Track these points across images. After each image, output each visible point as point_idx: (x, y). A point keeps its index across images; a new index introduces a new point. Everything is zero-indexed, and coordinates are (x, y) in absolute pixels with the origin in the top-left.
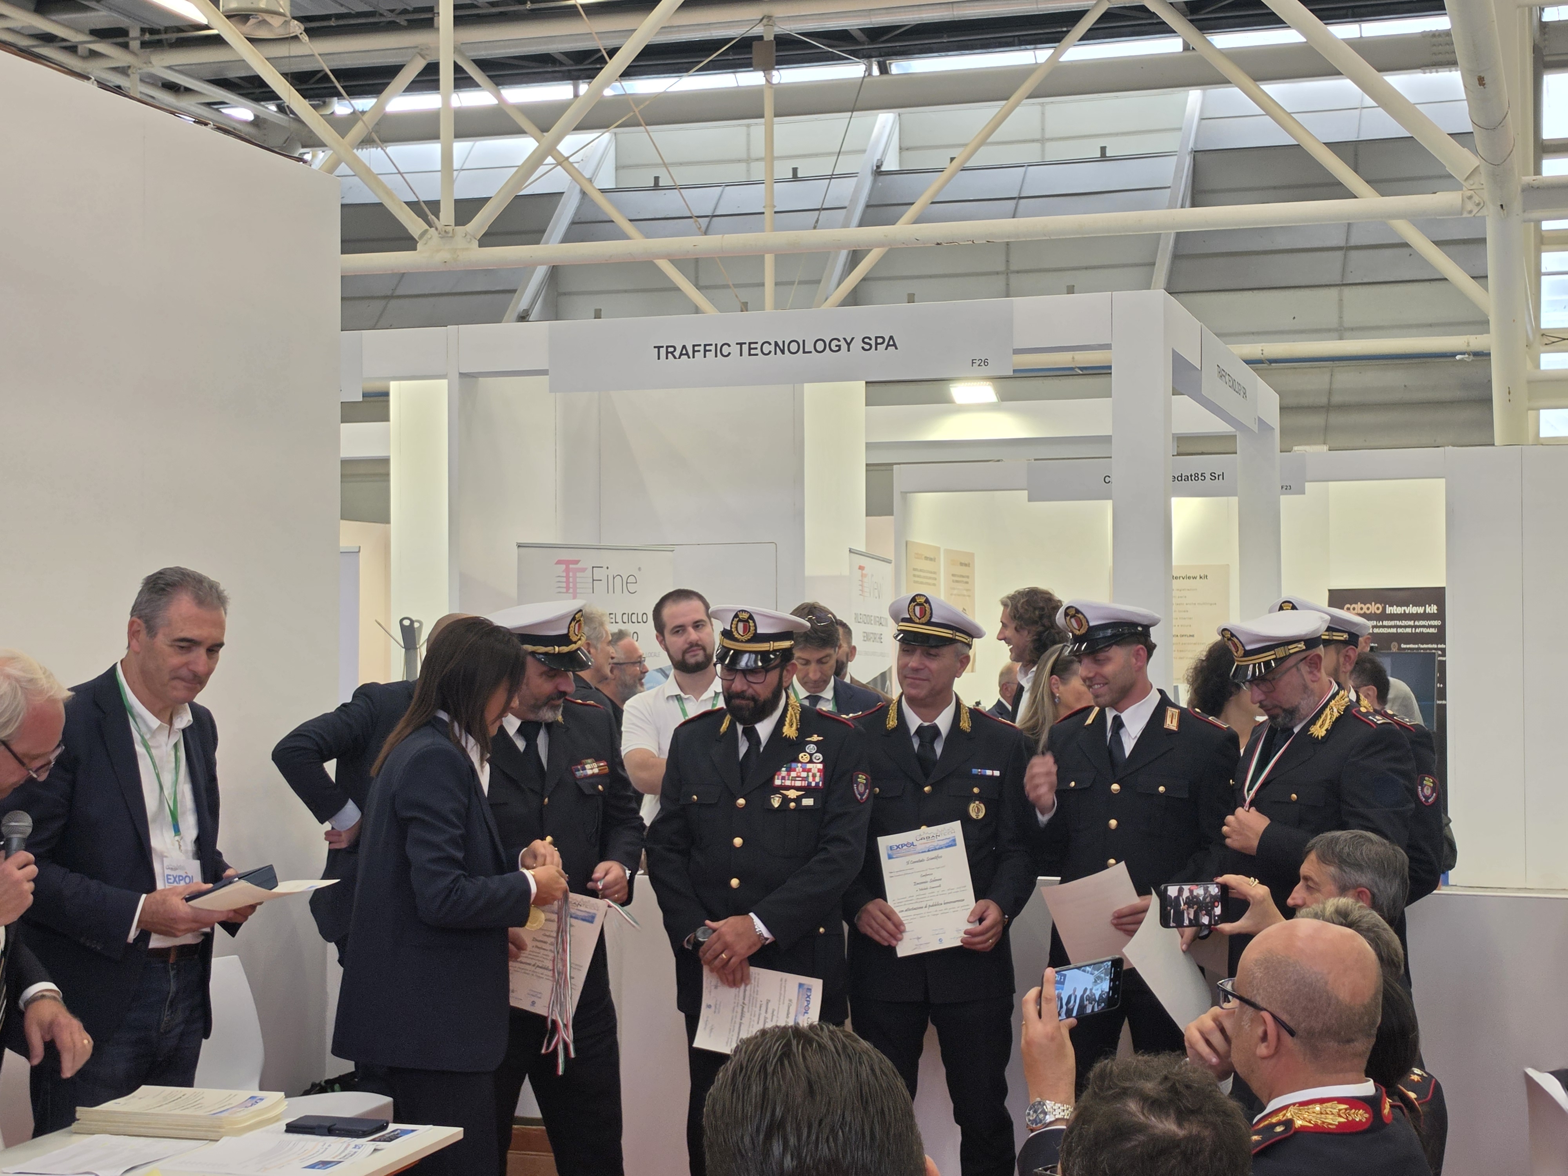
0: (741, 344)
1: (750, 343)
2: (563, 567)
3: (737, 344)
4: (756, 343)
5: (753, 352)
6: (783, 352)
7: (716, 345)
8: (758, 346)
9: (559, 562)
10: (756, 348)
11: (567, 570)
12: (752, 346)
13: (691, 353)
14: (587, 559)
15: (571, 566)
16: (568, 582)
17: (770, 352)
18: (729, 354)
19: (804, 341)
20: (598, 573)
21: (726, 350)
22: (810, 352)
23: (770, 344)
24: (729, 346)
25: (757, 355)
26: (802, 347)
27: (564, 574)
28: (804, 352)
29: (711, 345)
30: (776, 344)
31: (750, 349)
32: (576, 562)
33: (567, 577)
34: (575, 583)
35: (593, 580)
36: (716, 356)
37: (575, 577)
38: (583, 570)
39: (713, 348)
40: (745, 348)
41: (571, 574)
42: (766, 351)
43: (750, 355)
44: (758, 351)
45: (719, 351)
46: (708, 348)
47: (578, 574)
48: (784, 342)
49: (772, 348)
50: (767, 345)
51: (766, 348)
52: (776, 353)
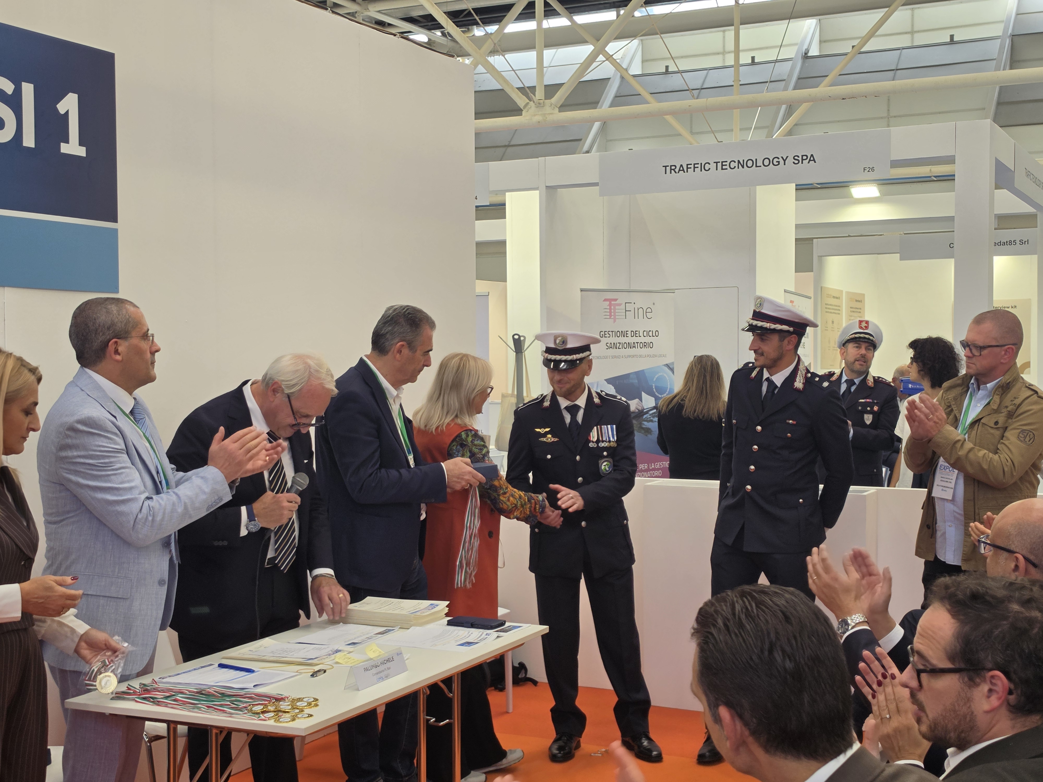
0: (717, 163)
1: (722, 162)
2: (608, 303)
3: (714, 163)
4: (726, 162)
5: (724, 167)
6: (743, 167)
7: (701, 164)
8: (728, 163)
9: (605, 300)
10: (726, 165)
11: (610, 305)
12: (724, 164)
13: (685, 170)
14: (622, 298)
15: (612, 302)
16: (610, 312)
17: (735, 167)
18: (709, 169)
19: (756, 160)
20: (628, 307)
21: (707, 167)
22: (760, 166)
23: (735, 162)
24: (709, 164)
25: (727, 169)
26: (755, 163)
27: (608, 307)
28: (756, 166)
29: (698, 164)
30: (739, 161)
31: (722, 165)
32: (615, 300)
33: (610, 309)
34: (615, 312)
35: (626, 311)
36: (701, 171)
37: (615, 309)
38: (620, 305)
39: (699, 166)
40: (719, 165)
41: (612, 307)
42: (732, 167)
43: (722, 169)
44: (728, 167)
45: (703, 167)
46: (696, 166)
47: (617, 307)
48: (743, 160)
49: (736, 164)
50: (733, 162)
51: (733, 165)
52: (738, 168)
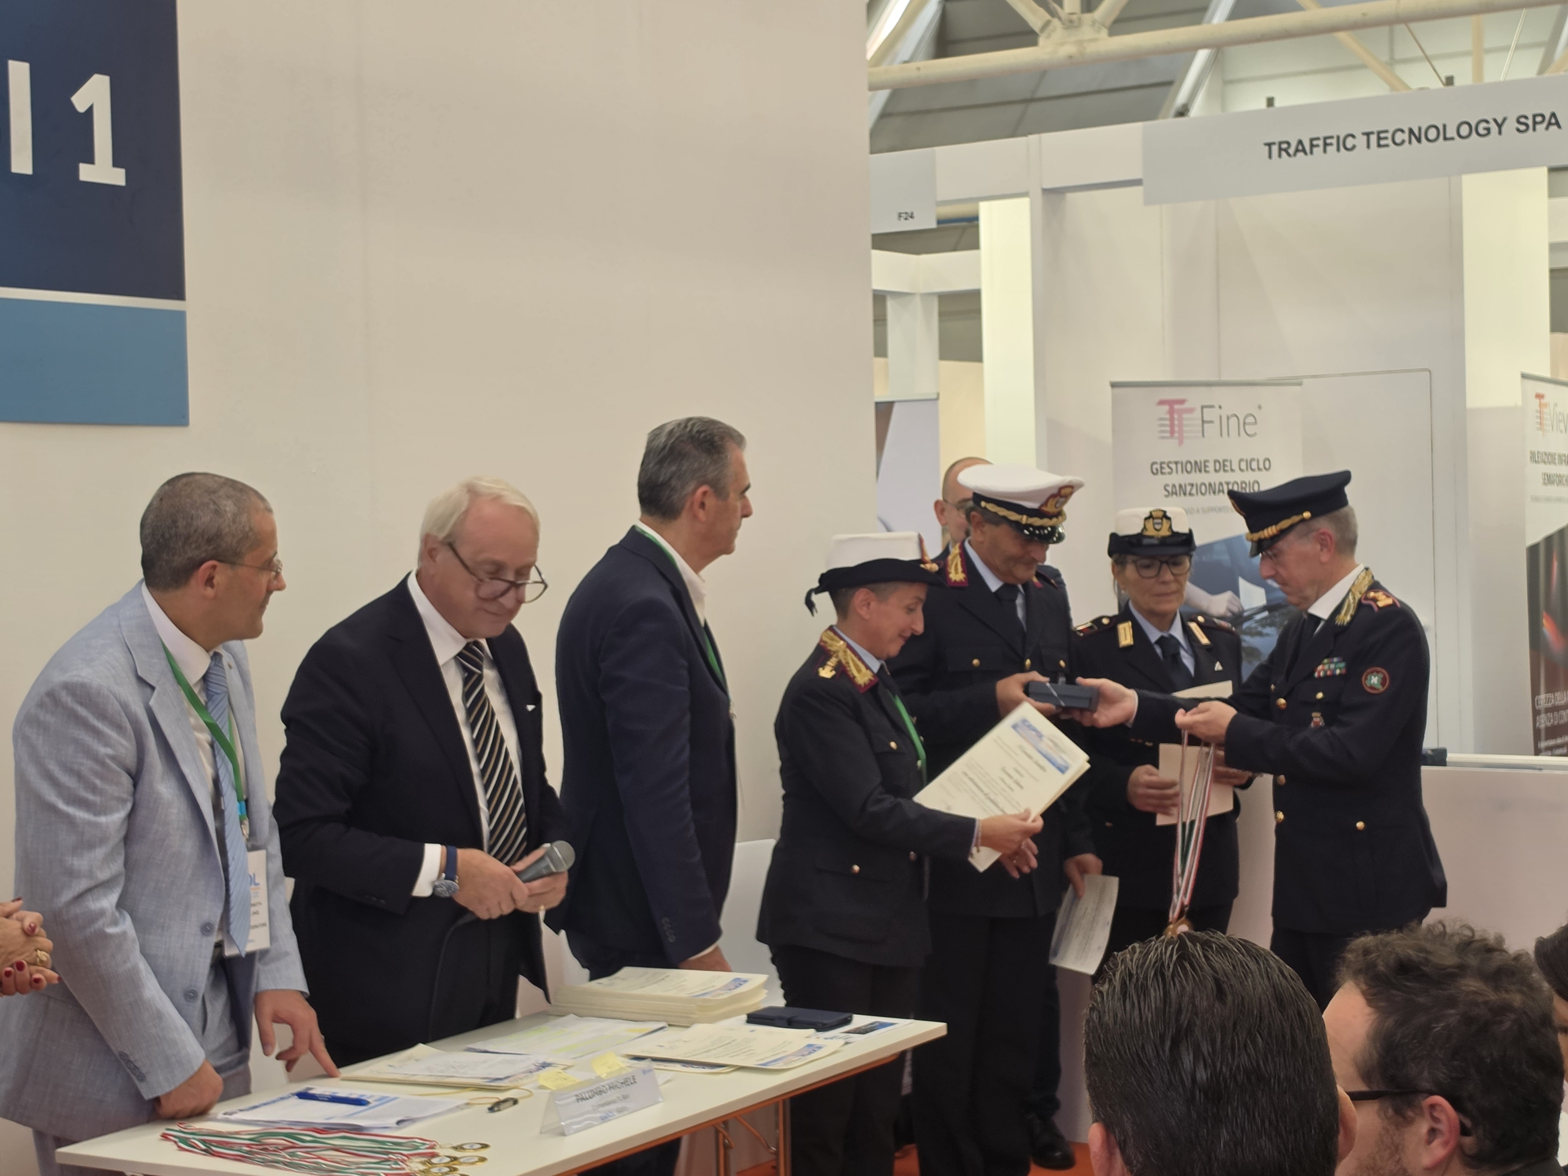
0: (1368, 134)
1: (1379, 133)
2: (1166, 408)
3: (1364, 134)
4: (1386, 131)
5: (1382, 142)
6: (1419, 140)
7: (1338, 138)
8: (1389, 135)
9: (1162, 403)
10: (1386, 138)
11: (1171, 412)
12: (1382, 135)
13: (1308, 149)
14: (1195, 398)
15: (1176, 407)
16: (1172, 426)
17: (1403, 142)
18: (1354, 147)
19: (1444, 126)
20: (1208, 414)
21: (1350, 142)
22: (1452, 139)
23: (1402, 131)
24: (1353, 136)
25: (1387, 146)
26: (1442, 133)
27: (1168, 416)
28: (1445, 139)
29: (1332, 137)
30: (1411, 131)
31: (1379, 138)
32: (1182, 402)
33: (1172, 420)
34: (1181, 426)
35: (1203, 422)
36: (1338, 150)
37: (1181, 420)
38: (1191, 411)
39: (1334, 141)
40: (1374, 138)
41: (1176, 416)
42: (1398, 140)
43: (1379, 146)
44: (1389, 142)
45: (1343, 144)
46: (1328, 141)
47: (1185, 416)
48: (1420, 129)
49: (1406, 136)
50: (1399, 133)
51: (1399, 137)
52: (1410, 142)
